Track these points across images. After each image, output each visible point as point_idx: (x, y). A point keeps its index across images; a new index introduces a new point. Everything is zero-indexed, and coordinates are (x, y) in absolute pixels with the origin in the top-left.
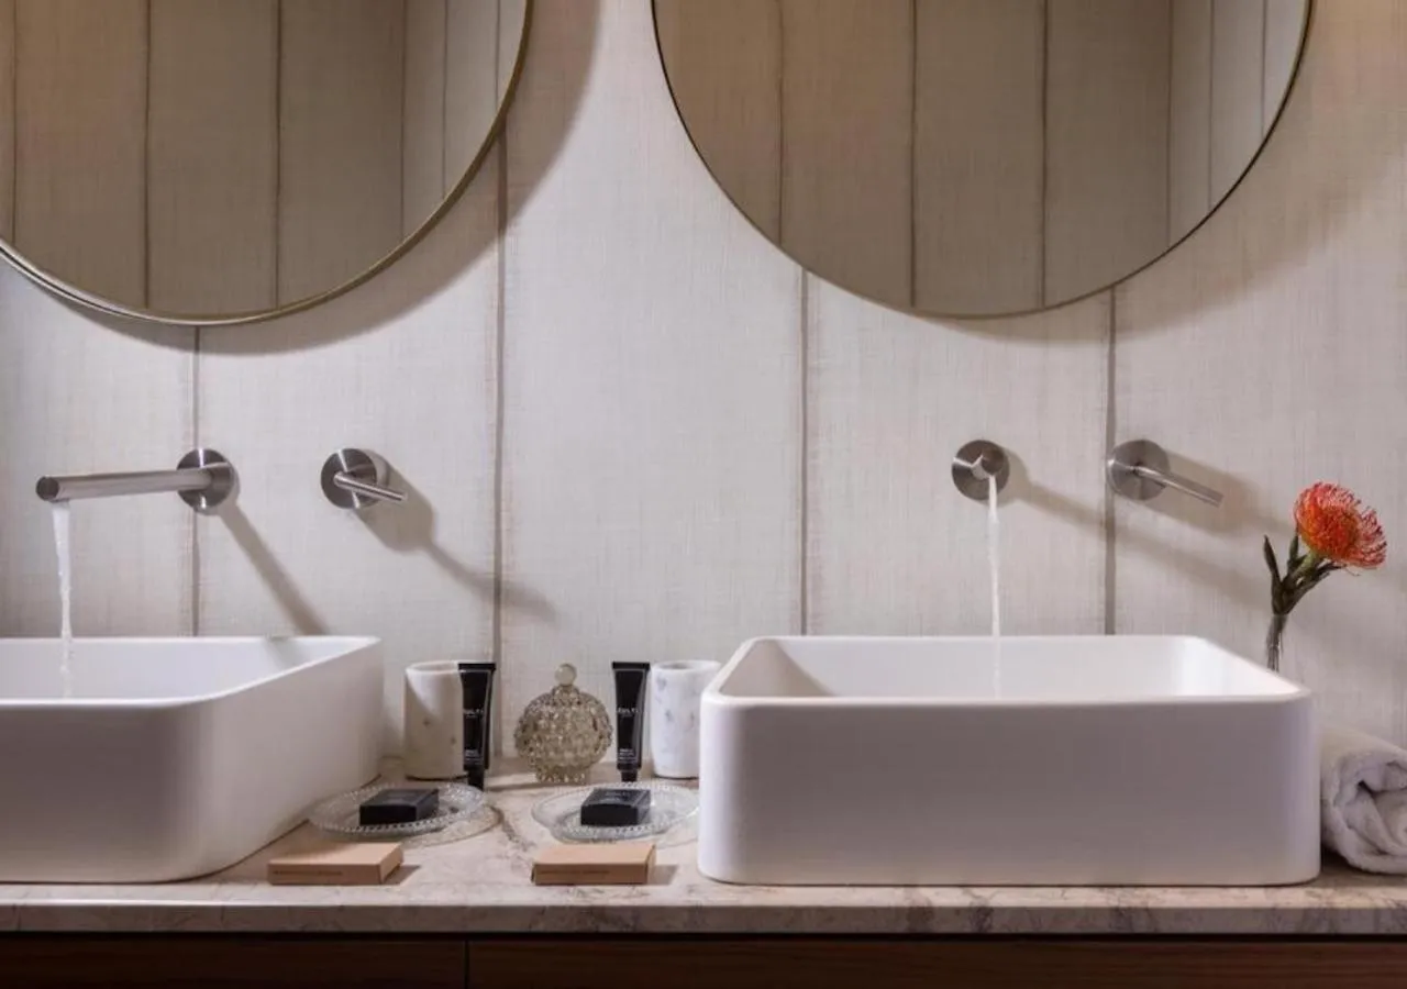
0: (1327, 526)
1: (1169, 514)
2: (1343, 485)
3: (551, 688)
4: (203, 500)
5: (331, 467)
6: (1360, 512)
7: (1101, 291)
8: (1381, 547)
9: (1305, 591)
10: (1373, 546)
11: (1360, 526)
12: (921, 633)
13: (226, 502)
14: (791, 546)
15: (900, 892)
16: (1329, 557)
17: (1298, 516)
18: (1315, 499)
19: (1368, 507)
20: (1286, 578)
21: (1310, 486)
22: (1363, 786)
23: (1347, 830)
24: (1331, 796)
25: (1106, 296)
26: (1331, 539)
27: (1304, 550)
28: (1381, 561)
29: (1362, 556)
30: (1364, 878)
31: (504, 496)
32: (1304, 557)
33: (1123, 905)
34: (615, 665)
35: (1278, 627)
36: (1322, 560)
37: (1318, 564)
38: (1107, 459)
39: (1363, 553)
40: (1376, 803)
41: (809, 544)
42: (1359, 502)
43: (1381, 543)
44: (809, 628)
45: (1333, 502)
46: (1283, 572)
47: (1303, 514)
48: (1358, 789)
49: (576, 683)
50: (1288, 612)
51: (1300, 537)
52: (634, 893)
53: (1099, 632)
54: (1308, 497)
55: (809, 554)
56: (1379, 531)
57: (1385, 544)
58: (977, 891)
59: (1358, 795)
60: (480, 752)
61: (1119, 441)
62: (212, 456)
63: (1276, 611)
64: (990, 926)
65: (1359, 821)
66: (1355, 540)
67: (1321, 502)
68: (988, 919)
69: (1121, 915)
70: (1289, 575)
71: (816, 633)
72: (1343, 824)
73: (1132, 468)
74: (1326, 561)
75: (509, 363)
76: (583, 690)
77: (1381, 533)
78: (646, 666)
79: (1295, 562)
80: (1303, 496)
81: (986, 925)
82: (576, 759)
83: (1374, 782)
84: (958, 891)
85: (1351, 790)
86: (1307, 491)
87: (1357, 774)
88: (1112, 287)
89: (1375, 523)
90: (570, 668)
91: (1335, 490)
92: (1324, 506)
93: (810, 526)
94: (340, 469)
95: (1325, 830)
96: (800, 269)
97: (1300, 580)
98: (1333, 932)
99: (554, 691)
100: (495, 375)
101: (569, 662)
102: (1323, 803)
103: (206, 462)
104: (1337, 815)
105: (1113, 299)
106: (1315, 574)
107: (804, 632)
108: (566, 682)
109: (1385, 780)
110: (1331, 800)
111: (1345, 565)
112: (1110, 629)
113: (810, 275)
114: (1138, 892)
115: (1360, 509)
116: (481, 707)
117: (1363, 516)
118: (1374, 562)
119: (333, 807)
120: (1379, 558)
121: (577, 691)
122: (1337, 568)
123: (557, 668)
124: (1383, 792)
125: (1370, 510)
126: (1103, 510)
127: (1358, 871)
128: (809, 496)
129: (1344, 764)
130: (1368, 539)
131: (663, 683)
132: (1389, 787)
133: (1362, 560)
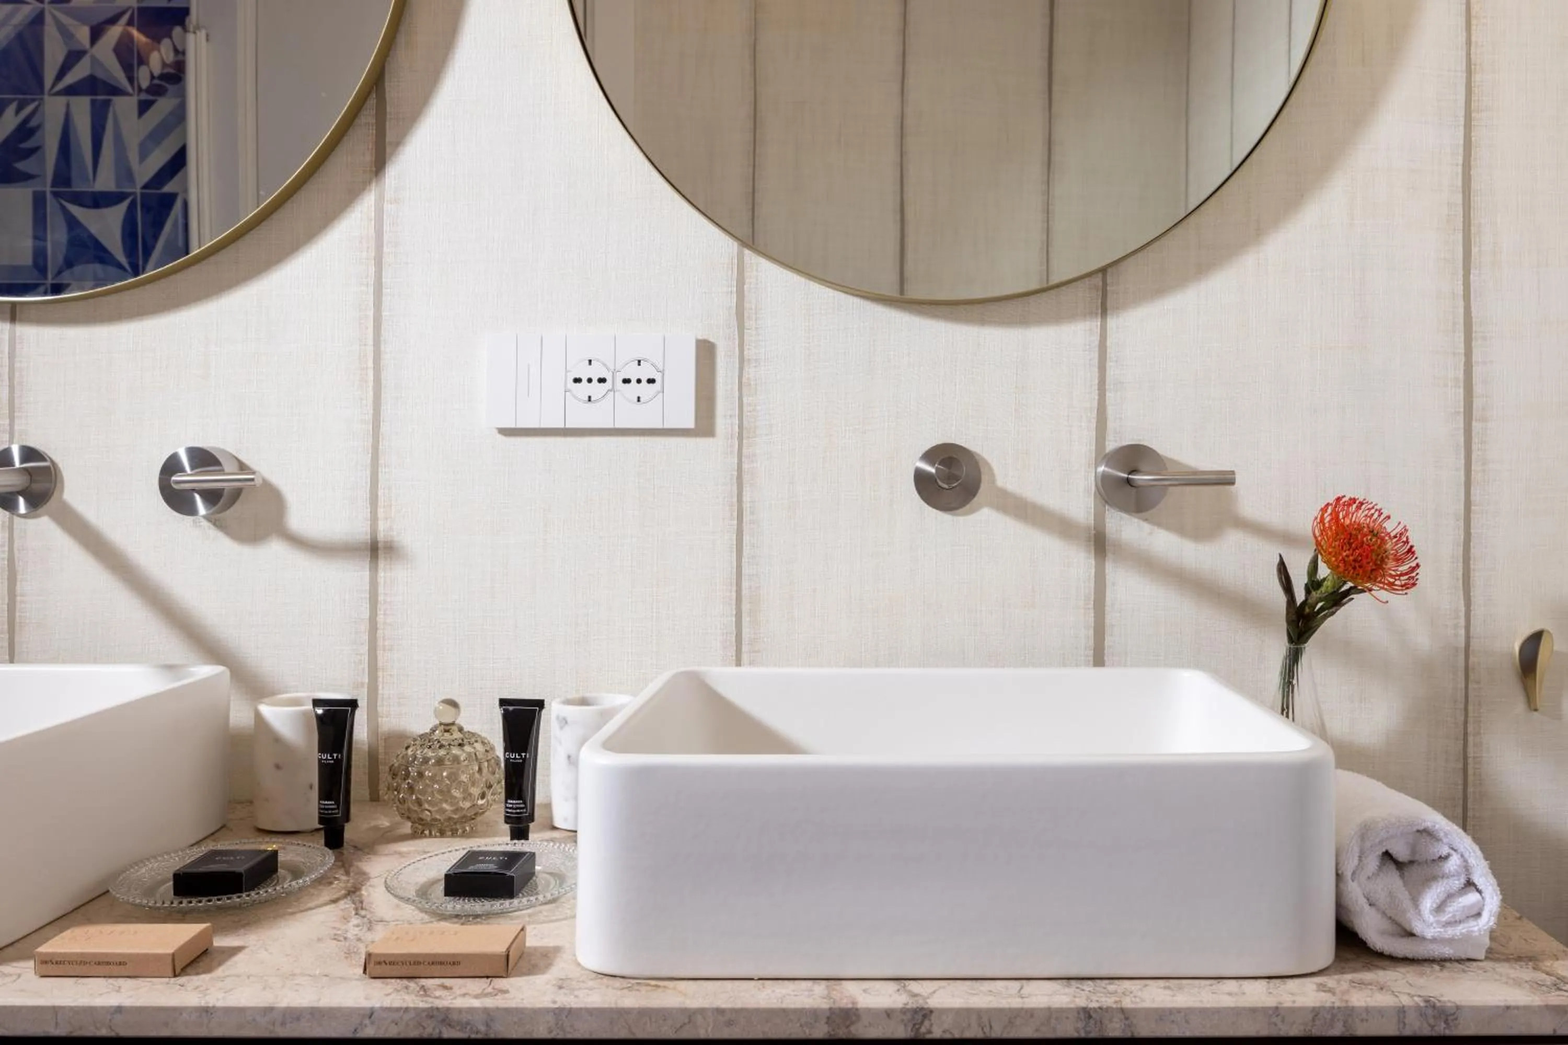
0: (1350, 544)
1: (1168, 528)
2: (1370, 499)
3: (431, 726)
4: (21, 500)
5: (171, 466)
6: (1389, 530)
7: (1089, 275)
8: (1413, 569)
9: (1326, 617)
10: (1404, 568)
11: (1389, 546)
12: (877, 665)
13: (52, 504)
14: (725, 562)
15: (820, 989)
16: (1353, 579)
17: (1317, 534)
18: (1337, 514)
19: (1399, 523)
20: (1304, 603)
21: (1331, 500)
22: (1387, 855)
23: (1367, 907)
24: (1348, 869)
25: (1097, 280)
26: (1355, 560)
27: (1324, 571)
28: (1414, 584)
29: (1392, 580)
30: (1387, 963)
31: (381, 503)
32: (1324, 579)
33: (1094, 1005)
34: (503, 702)
35: (1294, 657)
36: (1345, 583)
37: (1340, 587)
38: (1097, 465)
39: (1391, 576)
40: (1402, 876)
41: (744, 560)
42: (1388, 517)
43: (1413, 564)
44: (745, 657)
45: (1360, 517)
46: (1300, 596)
47: (1323, 531)
48: (1382, 859)
49: (461, 721)
50: (1305, 642)
51: (1320, 557)
52: (490, 990)
53: (1087, 665)
54: (1329, 510)
55: (746, 570)
56: (1411, 551)
57: (1418, 566)
58: (914, 987)
59: (1380, 868)
60: (337, 803)
61: (1111, 445)
62: (30, 454)
63: (1291, 640)
64: (930, 1032)
65: (1381, 897)
66: (1382, 560)
67: (1344, 518)
68: (927, 1023)
69: (1090, 1017)
70: (1306, 600)
71: (751, 663)
72: (1362, 901)
73: (1126, 476)
74: (1350, 584)
75: (388, 350)
76: (467, 728)
77: (1413, 553)
78: (540, 704)
79: (1313, 585)
80: (1324, 510)
81: (923, 1030)
82: (455, 811)
83: (1401, 851)
84: (892, 986)
85: (1373, 862)
86: (1328, 505)
87: (1381, 842)
88: (1103, 270)
89: (1407, 542)
90: (453, 704)
91: (1361, 504)
92: (1347, 522)
93: (746, 538)
94: (181, 470)
95: (1341, 908)
96: (736, 244)
97: (1320, 605)
98: (1347, 1034)
99: (433, 731)
100: (370, 364)
101: (449, 697)
102: (1339, 877)
103: (22, 461)
104: (1355, 892)
105: (1105, 284)
106: (1337, 599)
107: (739, 663)
108: (448, 720)
109: (1414, 851)
110: (1348, 874)
111: (1370, 590)
112: (1099, 660)
113: (747, 252)
114: (1112, 987)
115: (1389, 526)
116: (340, 751)
117: (1392, 534)
118: (1406, 586)
119: (145, 873)
120: (1412, 582)
121: (461, 730)
122: (1363, 591)
123: (436, 704)
124: (1411, 862)
125: (1401, 526)
126: (1092, 522)
127: (1381, 955)
128: (746, 505)
129: (1365, 831)
130: (1399, 560)
131: (564, 722)
132: (1417, 857)
133: (1391, 584)
